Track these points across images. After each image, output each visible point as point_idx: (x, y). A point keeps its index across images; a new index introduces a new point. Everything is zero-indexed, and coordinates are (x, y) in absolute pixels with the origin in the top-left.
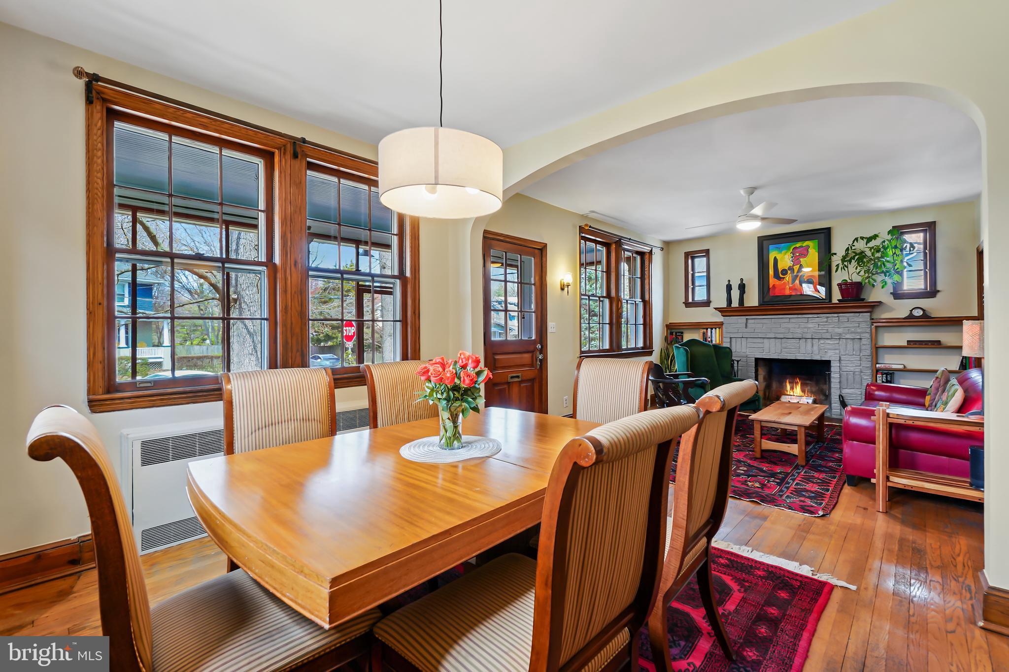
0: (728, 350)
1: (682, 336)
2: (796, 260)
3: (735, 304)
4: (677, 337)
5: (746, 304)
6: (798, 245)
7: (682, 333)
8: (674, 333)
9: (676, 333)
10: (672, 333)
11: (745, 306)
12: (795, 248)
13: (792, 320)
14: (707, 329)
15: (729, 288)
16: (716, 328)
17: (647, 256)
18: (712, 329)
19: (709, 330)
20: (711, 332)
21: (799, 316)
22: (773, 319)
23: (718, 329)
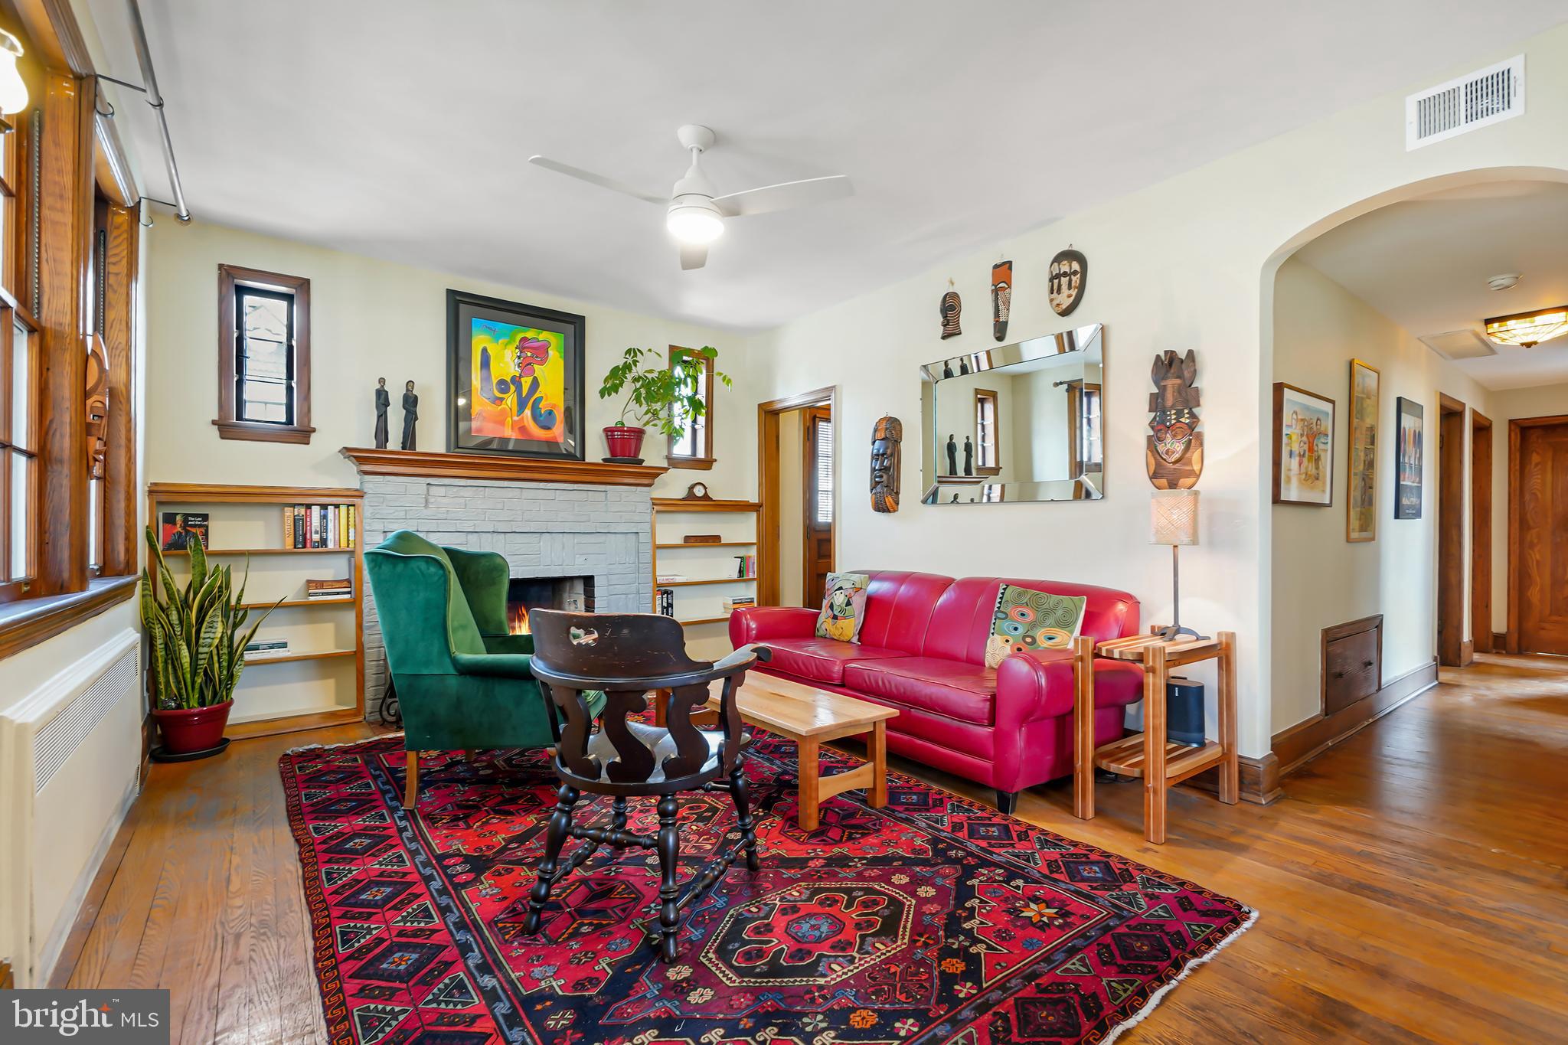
0: (499, 560)
1: (207, 527)
2: (526, 366)
3: (394, 443)
4: (187, 532)
5: (420, 447)
6: (530, 334)
7: (205, 517)
8: (178, 518)
9: (186, 516)
10: (170, 519)
11: (419, 449)
12: (524, 340)
13: (527, 494)
14: (309, 506)
15: (382, 399)
16: (337, 506)
17: (122, 218)
18: (324, 507)
19: (316, 511)
20: (324, 517)
21: (542, 485)
22: (487, 489)
23: (343, 509)
